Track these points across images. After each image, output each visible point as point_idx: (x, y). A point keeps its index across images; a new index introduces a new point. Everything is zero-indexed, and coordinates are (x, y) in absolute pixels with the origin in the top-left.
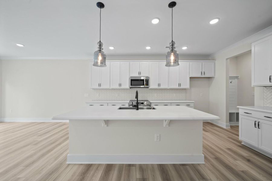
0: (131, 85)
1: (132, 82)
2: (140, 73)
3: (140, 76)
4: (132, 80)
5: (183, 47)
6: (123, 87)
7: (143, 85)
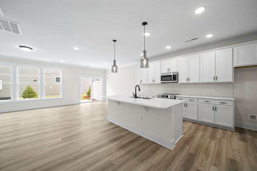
0: (161, 81)
1: (162, 78)
2: (169, 70)
3: (170, 72)
4: (162, 77)
5: (207, 35)
6: (155, 82)
7: (171, 80)
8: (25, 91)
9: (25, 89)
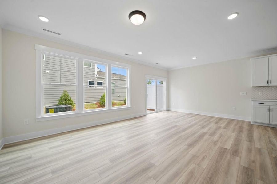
8: (61, 98)
9: (61, 96)
